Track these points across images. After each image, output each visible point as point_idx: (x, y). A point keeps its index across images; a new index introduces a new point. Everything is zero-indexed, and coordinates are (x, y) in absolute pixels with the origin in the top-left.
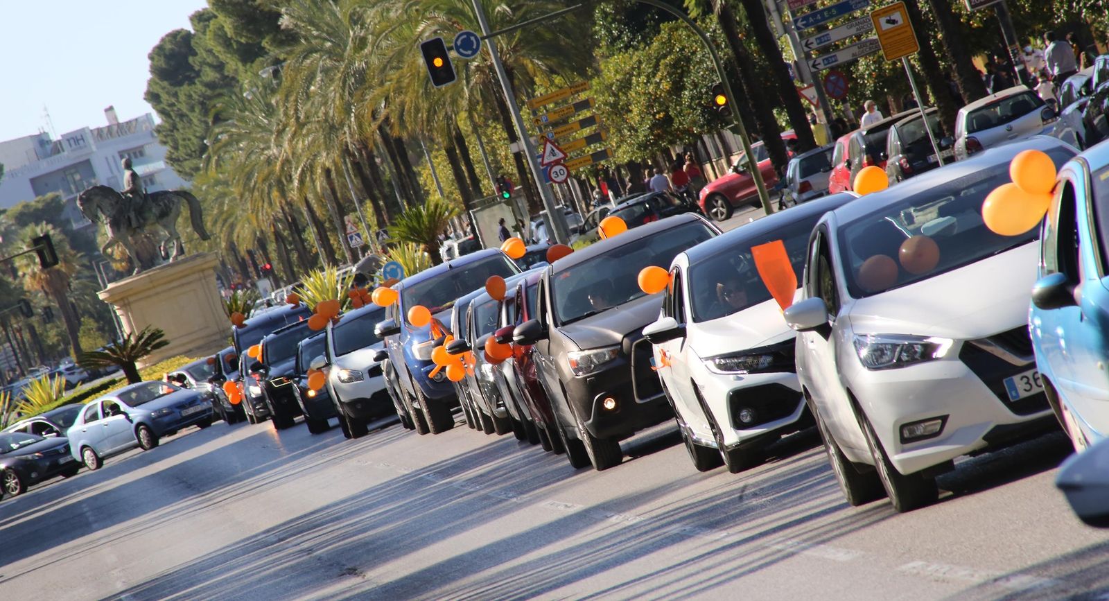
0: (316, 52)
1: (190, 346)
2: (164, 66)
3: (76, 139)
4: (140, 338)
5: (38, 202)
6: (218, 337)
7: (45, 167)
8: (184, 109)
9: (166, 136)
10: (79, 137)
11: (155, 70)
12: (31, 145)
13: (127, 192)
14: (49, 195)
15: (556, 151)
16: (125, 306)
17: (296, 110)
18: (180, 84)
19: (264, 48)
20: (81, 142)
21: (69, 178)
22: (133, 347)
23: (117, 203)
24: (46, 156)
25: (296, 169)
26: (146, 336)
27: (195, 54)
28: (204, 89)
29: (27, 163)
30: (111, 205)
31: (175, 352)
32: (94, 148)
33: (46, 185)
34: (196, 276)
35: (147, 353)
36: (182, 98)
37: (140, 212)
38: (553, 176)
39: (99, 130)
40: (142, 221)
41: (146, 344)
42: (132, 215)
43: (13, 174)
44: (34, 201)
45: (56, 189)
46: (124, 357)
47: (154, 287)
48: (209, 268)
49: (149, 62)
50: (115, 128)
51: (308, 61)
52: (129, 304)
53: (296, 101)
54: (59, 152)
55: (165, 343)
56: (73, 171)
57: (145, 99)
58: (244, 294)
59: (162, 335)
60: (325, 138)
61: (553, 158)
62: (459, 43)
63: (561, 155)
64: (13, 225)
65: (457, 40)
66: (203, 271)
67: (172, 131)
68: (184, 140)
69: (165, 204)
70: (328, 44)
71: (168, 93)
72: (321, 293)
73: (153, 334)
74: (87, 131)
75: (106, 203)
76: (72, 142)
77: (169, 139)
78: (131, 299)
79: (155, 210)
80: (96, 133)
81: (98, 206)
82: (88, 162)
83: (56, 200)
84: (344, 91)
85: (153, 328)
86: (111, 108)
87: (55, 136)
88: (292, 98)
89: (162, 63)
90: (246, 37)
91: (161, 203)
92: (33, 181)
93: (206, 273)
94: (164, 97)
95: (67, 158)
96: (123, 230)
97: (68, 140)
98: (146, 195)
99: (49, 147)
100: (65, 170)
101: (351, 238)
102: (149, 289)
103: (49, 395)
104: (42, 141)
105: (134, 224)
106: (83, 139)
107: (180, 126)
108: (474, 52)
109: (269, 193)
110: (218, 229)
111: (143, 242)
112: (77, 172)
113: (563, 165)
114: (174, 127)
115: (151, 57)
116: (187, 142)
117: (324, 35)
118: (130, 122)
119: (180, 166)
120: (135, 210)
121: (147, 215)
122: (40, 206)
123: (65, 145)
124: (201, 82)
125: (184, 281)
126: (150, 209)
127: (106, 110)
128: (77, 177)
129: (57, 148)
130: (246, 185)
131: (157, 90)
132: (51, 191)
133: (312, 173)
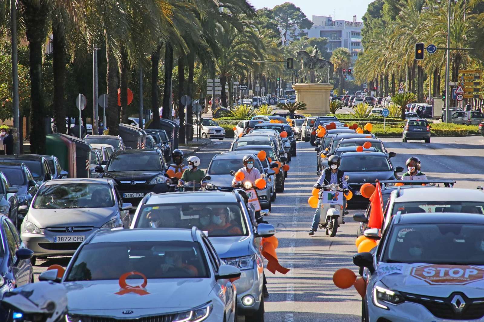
0: (407, 27)
1: (314, 112)
2: (372, 10)
3: (340, 23)
4: (298, 104)
5: (320, 39)
6: (324, 112)
7: (327, 28)
8: (372, 26)
9: (364, 33)
10: (341, 23)
11: (369, 10)
12: (325, 20)
13: (313, 56)
14: (324, 38)
15: (462, 90)
16: (299, 92)
17: (393, 44)
18: (375, 18)
19: (396, 18)
20: (341, 24)
21: (333, 34)
22: (295, 107)
23: (308, 59)
24: (329, 25)
25: (389, 62)
26: (300, 104)
27: (382, 10)
28: (381, 22)
29: (322, 25)
30: (306, 59)
31: (309, 112)
32: (344, 28)
33: (325, 34)
34: (324, 91)
35: (299, 109)
36: (373, 23)
37: (314, 64)
38: (458, 97)
39: (348, 22)
40: (314, 67)
41: (300, 107)
42: (312, 64)
43: (316, 27)
44: (319, 38)
45: (327, 36)
46: (291, 108)
47: (310, 89)
48: (329, 90)
49: (368, 7)
50: (354, 23)
51: (403, 29)
52: (300, 92)
53: (394, 41)
54: (333, 25)
55: (306, 109)
56: (335, 33)
57: (362, 19)
58: (339, 101)
59: (306, 106)
60: (398, 56)
61: (460, 92)
62: (429, 47)
63: (463, 92)
64: (308, 44)
65: (429, 46)
66: (327, 90)
67: (367, 32)
68: (368, 36)
69: (323, 64)
70: (412, 26)
71: (370, 19)
72: (361, 110)
73: (303, 105)
74: (344, 21)
75: (305, 57)
76: (338, 23)
77: (364, 34)
78: (301, 91)
79: (319, 65)
80: (347, 23)
81: (302, 58)
82: (341, 31)
83: (325, 40)
84: (408, 44)
85: (304, 102)
86: (355, 16)
87: (333, 20)
88: (393, 39)
89: (372, 9)
90: (392, 13)
91: (322, 64)
92: (321, 32)
93: (328, 91)
94: (368, 20)
95: (335, 28)
96: (307, 67)
97: (337, 22)
98: (318, 59)
99: (330, 22)
100: (332, 31)
101: (400, 90)
102: (308, 89)
103: (267, 111)
104: (329, 19)
105: (311, 67)
106: (342, 23)
107: (369, 31)
108: (433, 52)
109: (381, 65)
110: (363, 70)
111: (344, 64)
112: (336, 33)
113: (462, 95)
114: (368, 31)
115: (369, 6)
116: (369, 38)
117: (411, 22)
118: (359, 23)
119: (365, 44)
120: (313, 63)
121: (316, 66)
122: (320, 40)
123: (336, 23)
124: (381, 20)
125: (320, 91)
126: (318, 64)
127: (354, 16)
128: (336, 35)
129: (333, 24)
130: (374, 60)
131: (367, 17)
132: (325, 37)
133: (393, 65)
